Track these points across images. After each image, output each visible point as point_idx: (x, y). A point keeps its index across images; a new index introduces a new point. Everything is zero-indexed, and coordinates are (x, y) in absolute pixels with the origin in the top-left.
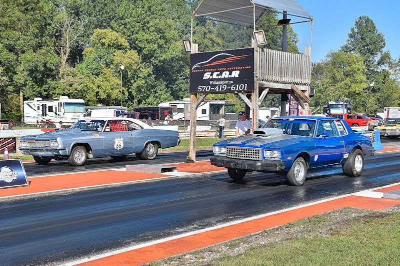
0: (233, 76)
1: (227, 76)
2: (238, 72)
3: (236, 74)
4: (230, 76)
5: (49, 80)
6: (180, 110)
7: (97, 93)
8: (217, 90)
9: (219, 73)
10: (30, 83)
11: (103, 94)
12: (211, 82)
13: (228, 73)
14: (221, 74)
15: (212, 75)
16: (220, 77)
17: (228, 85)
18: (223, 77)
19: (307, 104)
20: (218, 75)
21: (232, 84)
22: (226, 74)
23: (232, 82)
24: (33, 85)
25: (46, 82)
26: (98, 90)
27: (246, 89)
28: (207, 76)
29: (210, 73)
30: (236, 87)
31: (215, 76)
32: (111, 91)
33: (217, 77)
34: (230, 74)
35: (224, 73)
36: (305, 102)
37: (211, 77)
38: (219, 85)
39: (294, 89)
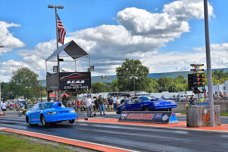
0: (81, 82)
1: (79, 83)
2: (84, 81)
3: (83, 82)
4: (80, 83)
8: (74, 88)
9: (75, 81)
12: (71, 85)
13: (79, 81)
14: (76, 82)
15: (71, 82)
16: (75, 83)
17: (79, 86)
18: (77, 83)
20: (74, 82)
21: (81, 86)
22: (78, 82)
23: (81, 85)
27: (88, 88)
28: (69, 82)
29: (70, 81)
30: (83, 87)
31: (73, 82)
33: (74, 83)
34: (80, 82)
35: (77, 81)
37: (71, 83)
38: (75, 86)
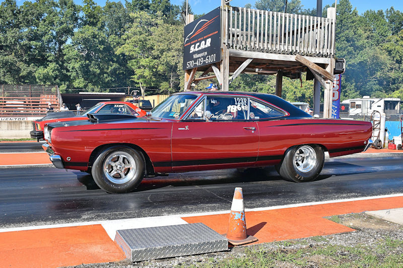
0: (207, 46)
1: (203, 47)
3: (209, 42)
5: (257, 83)
6: (359, 106)
7: (295, 92)
8: (198, 64)
10: (242, 85)
11: (299, 93)
12: (194, 56)
15: (195, 47)
16: (200, 48)
17: (204, 58)
19: (329, 81)
21: (206, 56)
23: (206, 53)
24: (244, 87)
25: (255, 84)
26: (295, 90)
27: (214, 60)
28: (192, 49)
30: (209, 59)
32: (305, 90)
34: (205, 43)
35: (202, 43)
36: (325, 79)
37: (194, 51)
38: (199, 58)
39: (302, 61)
